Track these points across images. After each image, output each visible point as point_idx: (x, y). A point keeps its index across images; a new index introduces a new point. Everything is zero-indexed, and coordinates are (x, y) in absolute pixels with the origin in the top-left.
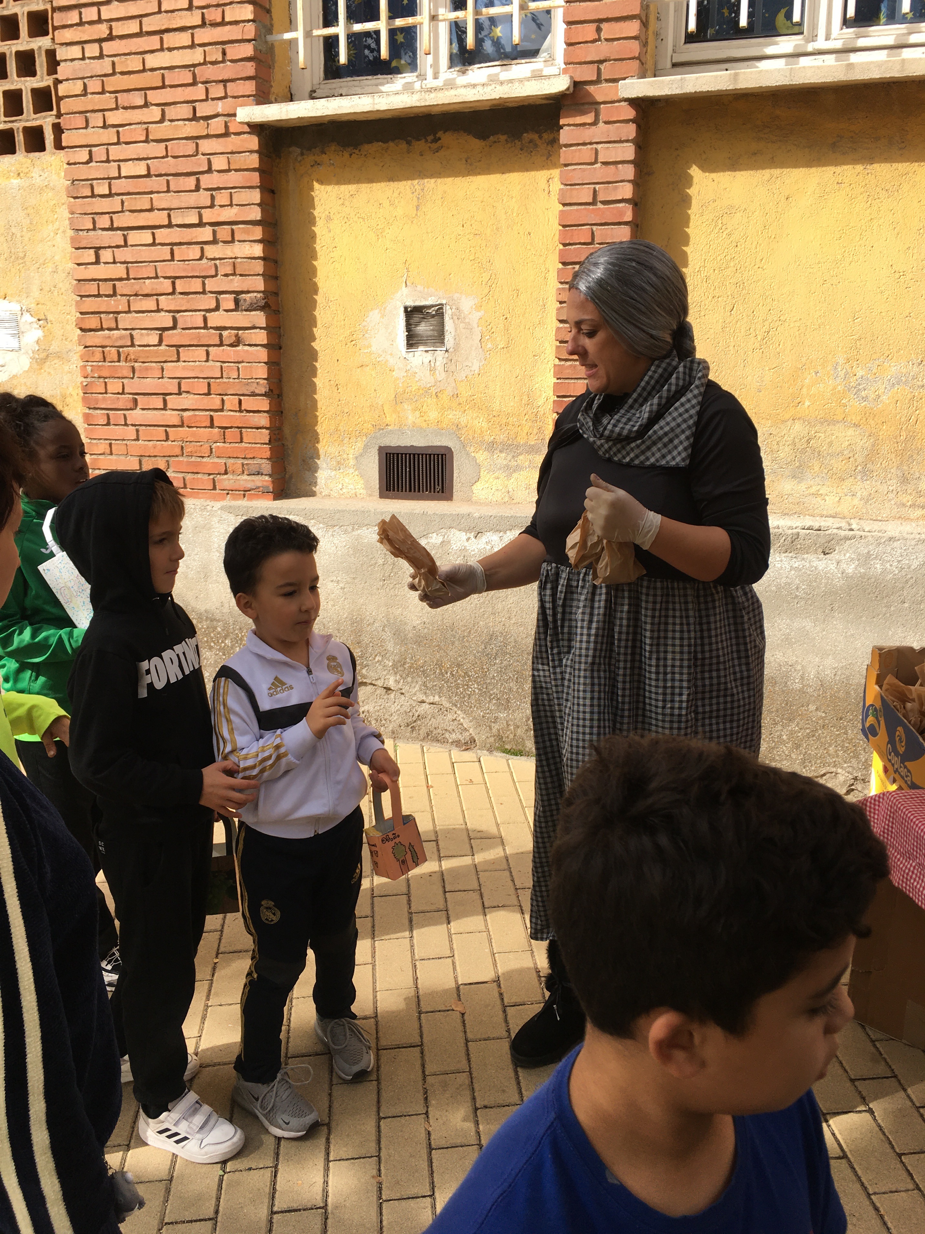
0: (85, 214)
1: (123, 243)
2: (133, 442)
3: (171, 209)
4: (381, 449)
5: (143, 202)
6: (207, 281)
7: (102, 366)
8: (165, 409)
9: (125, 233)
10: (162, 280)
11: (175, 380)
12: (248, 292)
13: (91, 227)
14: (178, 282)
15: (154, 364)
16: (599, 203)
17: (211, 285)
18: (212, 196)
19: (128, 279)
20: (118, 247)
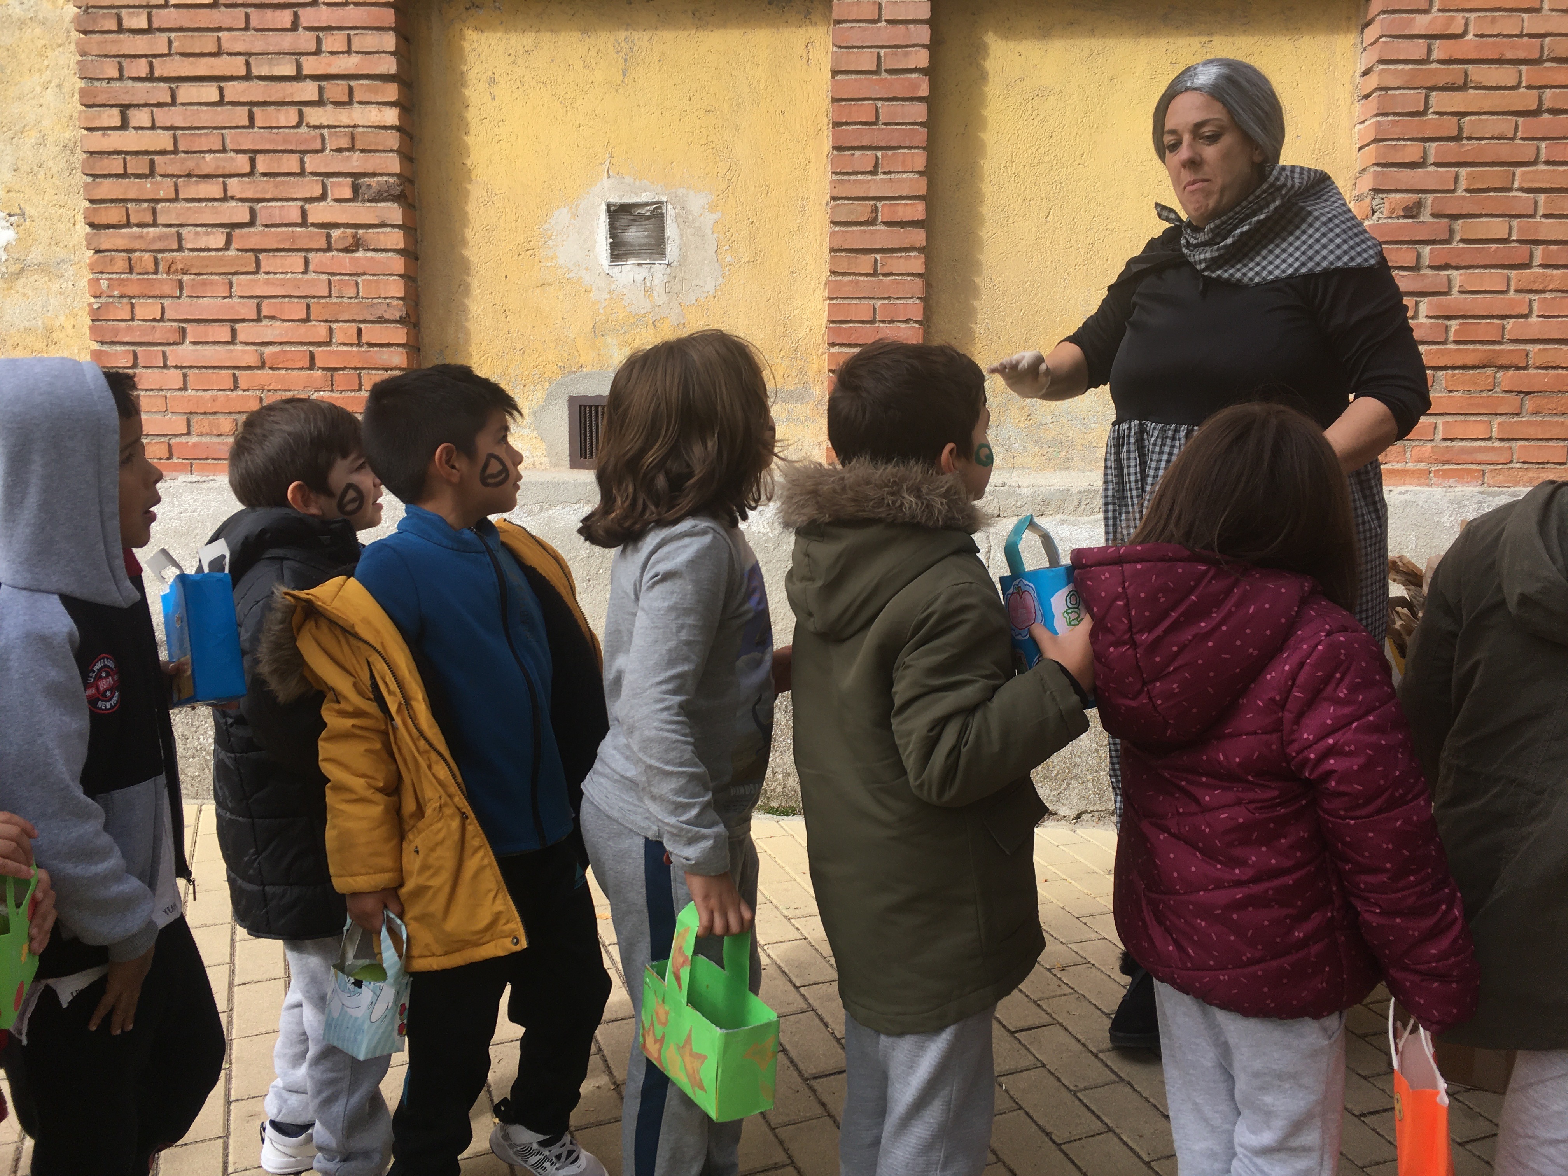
0: (106, 56)
1: (169, 100)
2: (177, 393)
3: (250, 54)
4: (572, 400)
5: (207, 43)
6: (307, 158)
7: (128, 279)
8: (232, 342)
9: (174, 86)
10: (233, 154)
11: (251, 301)
12: (374, 175)
13: (116, 74)
14: (260, 158)
15: (217, 277)
16: (883, 73)
17: (312, 163)
18: (318, 37)
19: (175, 152)
20: (160, 105)
